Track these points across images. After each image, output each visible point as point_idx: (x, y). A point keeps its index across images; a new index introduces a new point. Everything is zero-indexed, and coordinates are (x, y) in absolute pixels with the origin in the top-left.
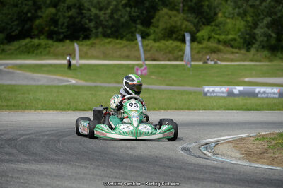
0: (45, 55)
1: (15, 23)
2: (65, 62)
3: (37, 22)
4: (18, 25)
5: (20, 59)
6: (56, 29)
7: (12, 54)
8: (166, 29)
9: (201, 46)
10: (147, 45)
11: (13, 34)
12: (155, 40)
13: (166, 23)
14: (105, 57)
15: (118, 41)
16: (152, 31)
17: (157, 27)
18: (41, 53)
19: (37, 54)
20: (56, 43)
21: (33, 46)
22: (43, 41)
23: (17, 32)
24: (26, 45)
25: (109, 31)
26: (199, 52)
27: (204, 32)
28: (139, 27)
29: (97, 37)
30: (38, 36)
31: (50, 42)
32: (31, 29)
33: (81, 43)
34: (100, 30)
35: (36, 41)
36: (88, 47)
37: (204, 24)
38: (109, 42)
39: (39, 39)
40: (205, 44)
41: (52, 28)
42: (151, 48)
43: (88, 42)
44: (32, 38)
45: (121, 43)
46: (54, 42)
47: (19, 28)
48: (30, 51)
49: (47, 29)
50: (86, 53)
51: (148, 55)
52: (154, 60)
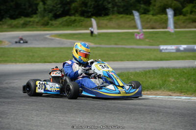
0: (79, 27)
1: (59, 6)
2: (88, 31)
3: (73, 5)
4: (61, 7)
5: (62, 30)
6: (86, 9)
7: (57, 27)
8: (160, 6)
9: (185, 18)
10: (148, 18)
11: (58, 13)
12: (153, 15)
13: (160, 2)
14: (119, 27)
15: (128, 16)
16: (151, 8)
17: (155, 6)
18: (76, 25)
19: (74, 27)
20: (86, 19)
21: (71, 21)
22: (78, 18)
23: (60, 12)
24: (66, 20)
25: (121, 10)
26: (184, 22)
27: (188, 8)
28: (142, 6)
29: (113, 14)
30: (74, 14)
31: (82, 18)
32: (69, 9)
33: (103, 18)
34: (116, 9)
35: (73, 18)
36: (107, 21)
37: (188, 3)
38: (122, 17)
39: (75, 16)
40: (189, 16)
41: (84, 8)
42: (151, 20)
43: (108, 17)
44: (70, 16)
45: (129, 18)
46: (85, 18)
47: (62, 9)
48: (69, 25)
49: (80, 9)
50: (106, 25)
51: (148, 25)
52: (153, 28)
